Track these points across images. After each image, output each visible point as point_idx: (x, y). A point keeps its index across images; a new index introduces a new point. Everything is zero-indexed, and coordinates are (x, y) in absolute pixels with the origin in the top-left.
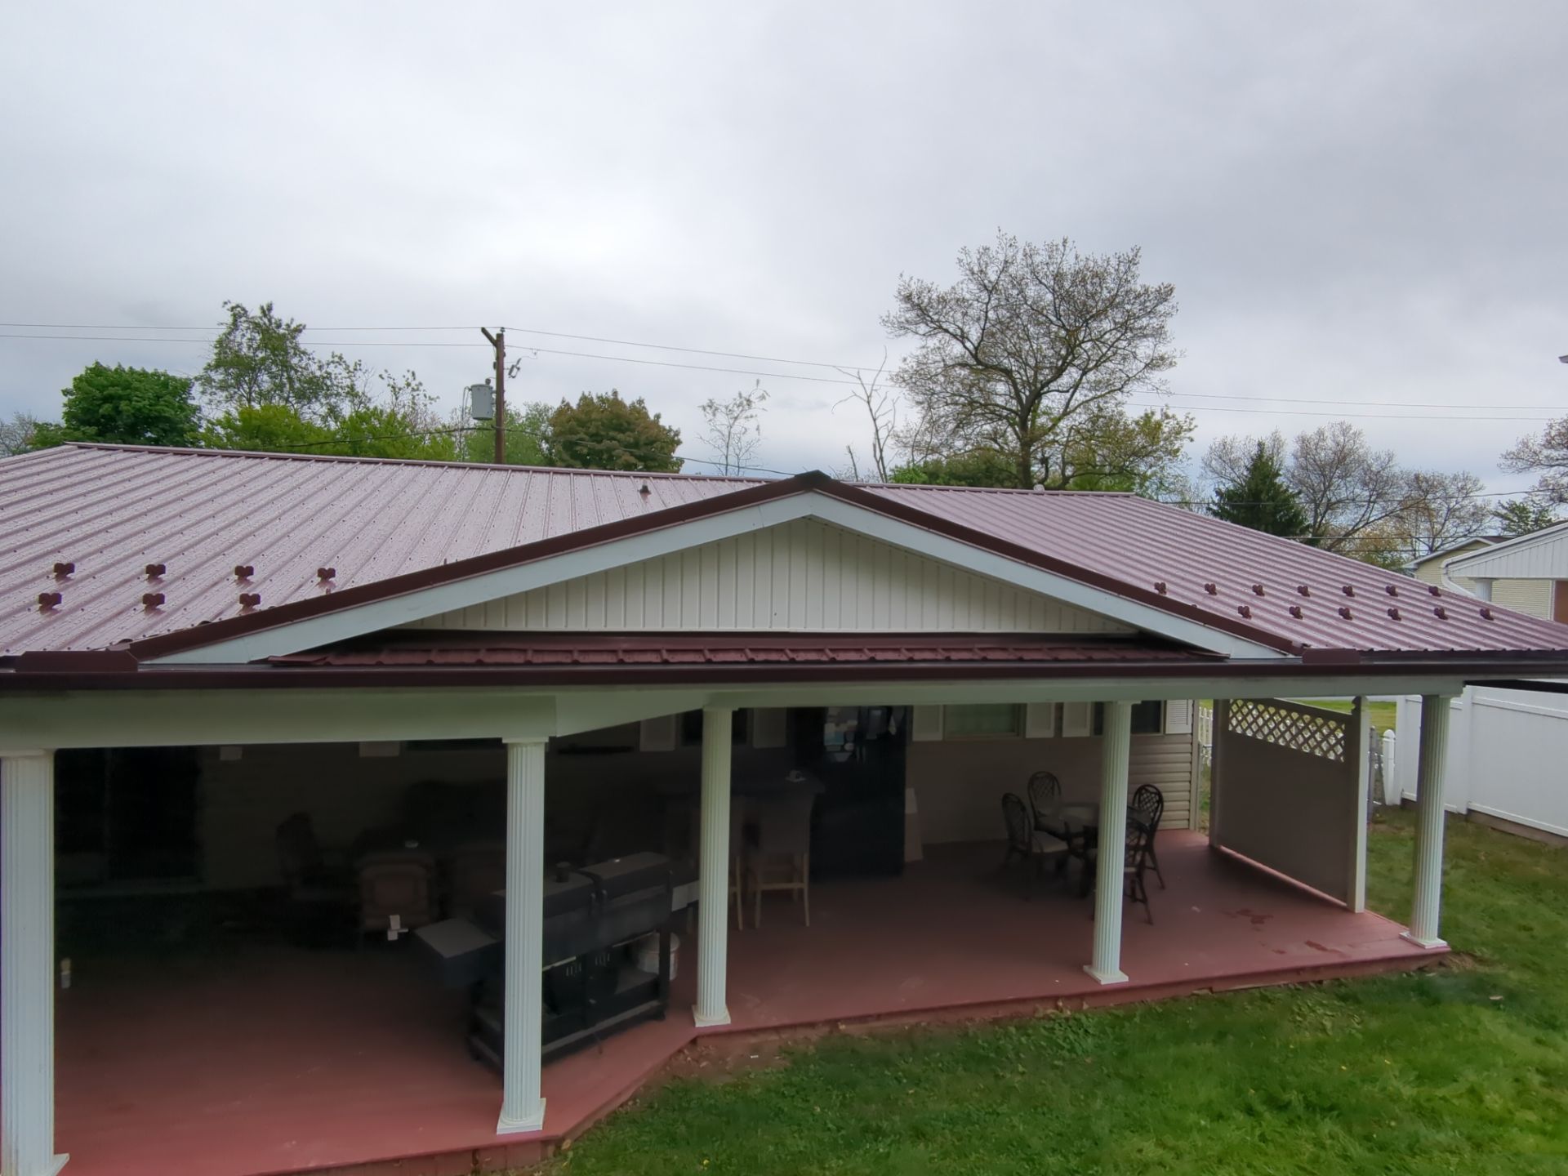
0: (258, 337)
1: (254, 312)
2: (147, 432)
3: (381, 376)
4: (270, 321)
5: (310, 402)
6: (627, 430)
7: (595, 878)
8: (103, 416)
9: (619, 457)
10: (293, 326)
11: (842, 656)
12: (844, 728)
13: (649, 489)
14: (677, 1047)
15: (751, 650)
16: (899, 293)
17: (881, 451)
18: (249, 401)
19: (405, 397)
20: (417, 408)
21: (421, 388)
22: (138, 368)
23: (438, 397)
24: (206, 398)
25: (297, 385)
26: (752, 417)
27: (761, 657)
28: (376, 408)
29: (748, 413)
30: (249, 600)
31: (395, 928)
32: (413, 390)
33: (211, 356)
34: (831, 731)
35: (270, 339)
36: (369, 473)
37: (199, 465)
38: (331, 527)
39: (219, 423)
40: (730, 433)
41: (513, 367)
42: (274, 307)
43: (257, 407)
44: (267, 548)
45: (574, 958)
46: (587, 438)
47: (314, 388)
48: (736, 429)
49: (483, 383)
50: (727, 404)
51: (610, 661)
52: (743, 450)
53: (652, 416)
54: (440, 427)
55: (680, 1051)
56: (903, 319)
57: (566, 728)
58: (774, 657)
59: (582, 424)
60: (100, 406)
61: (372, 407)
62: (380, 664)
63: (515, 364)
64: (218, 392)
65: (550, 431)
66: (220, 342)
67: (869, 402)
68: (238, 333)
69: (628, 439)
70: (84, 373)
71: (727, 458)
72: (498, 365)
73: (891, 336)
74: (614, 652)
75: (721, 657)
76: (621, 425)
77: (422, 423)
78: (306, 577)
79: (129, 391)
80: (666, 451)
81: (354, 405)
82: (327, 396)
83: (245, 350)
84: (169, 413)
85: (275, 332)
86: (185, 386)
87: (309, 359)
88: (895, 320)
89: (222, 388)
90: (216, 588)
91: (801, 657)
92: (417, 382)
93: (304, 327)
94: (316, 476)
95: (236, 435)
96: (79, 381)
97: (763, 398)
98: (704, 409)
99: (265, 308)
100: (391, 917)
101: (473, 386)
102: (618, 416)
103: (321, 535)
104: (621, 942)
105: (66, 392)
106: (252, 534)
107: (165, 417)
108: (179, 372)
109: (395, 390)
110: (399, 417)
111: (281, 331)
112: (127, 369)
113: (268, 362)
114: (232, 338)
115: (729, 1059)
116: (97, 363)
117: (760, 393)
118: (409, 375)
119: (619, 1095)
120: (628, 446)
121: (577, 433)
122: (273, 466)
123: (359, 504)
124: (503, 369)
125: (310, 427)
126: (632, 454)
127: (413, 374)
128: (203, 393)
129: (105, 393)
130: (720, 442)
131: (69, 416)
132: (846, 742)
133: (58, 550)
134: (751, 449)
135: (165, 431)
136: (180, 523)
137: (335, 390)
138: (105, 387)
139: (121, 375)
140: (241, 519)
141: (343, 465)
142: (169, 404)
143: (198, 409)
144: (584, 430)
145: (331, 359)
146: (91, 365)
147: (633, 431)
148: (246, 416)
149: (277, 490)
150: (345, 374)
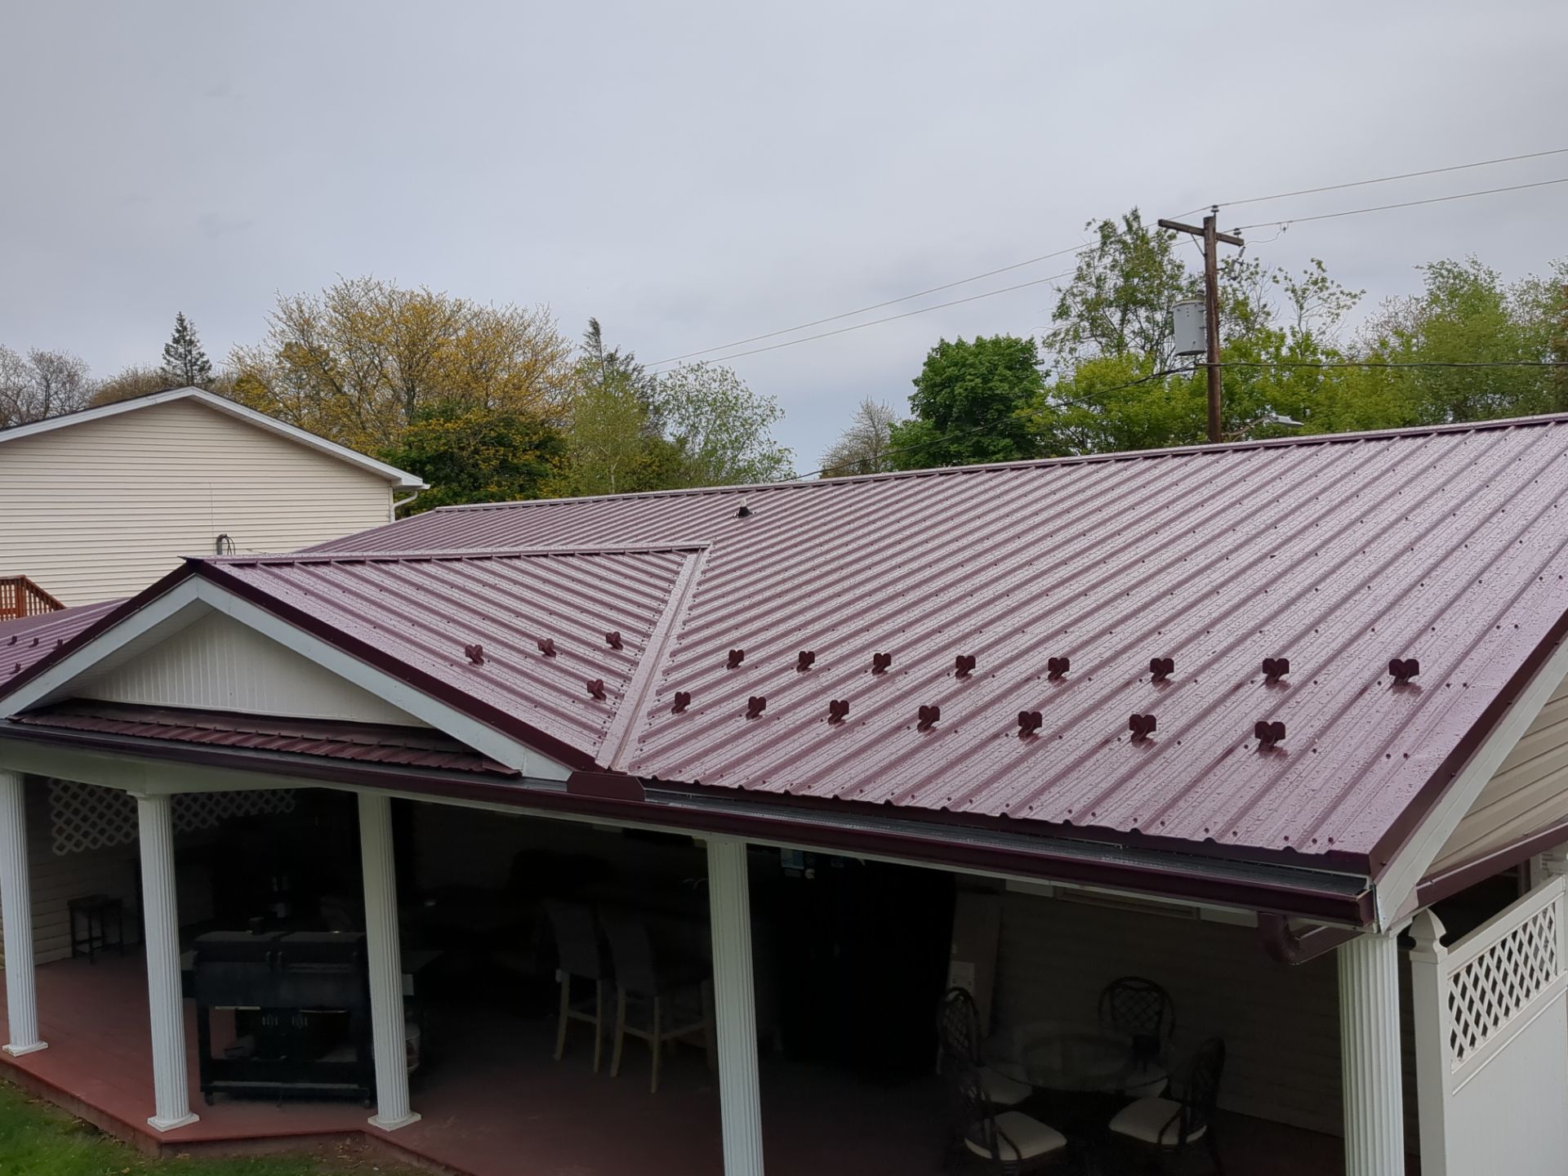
1: (1121, 227)
4: (1137, 234)
42: (1140, 211)
85: (1143, 248)
99: (1131, 216)
127: (1319, 263)
129: (944, 377)
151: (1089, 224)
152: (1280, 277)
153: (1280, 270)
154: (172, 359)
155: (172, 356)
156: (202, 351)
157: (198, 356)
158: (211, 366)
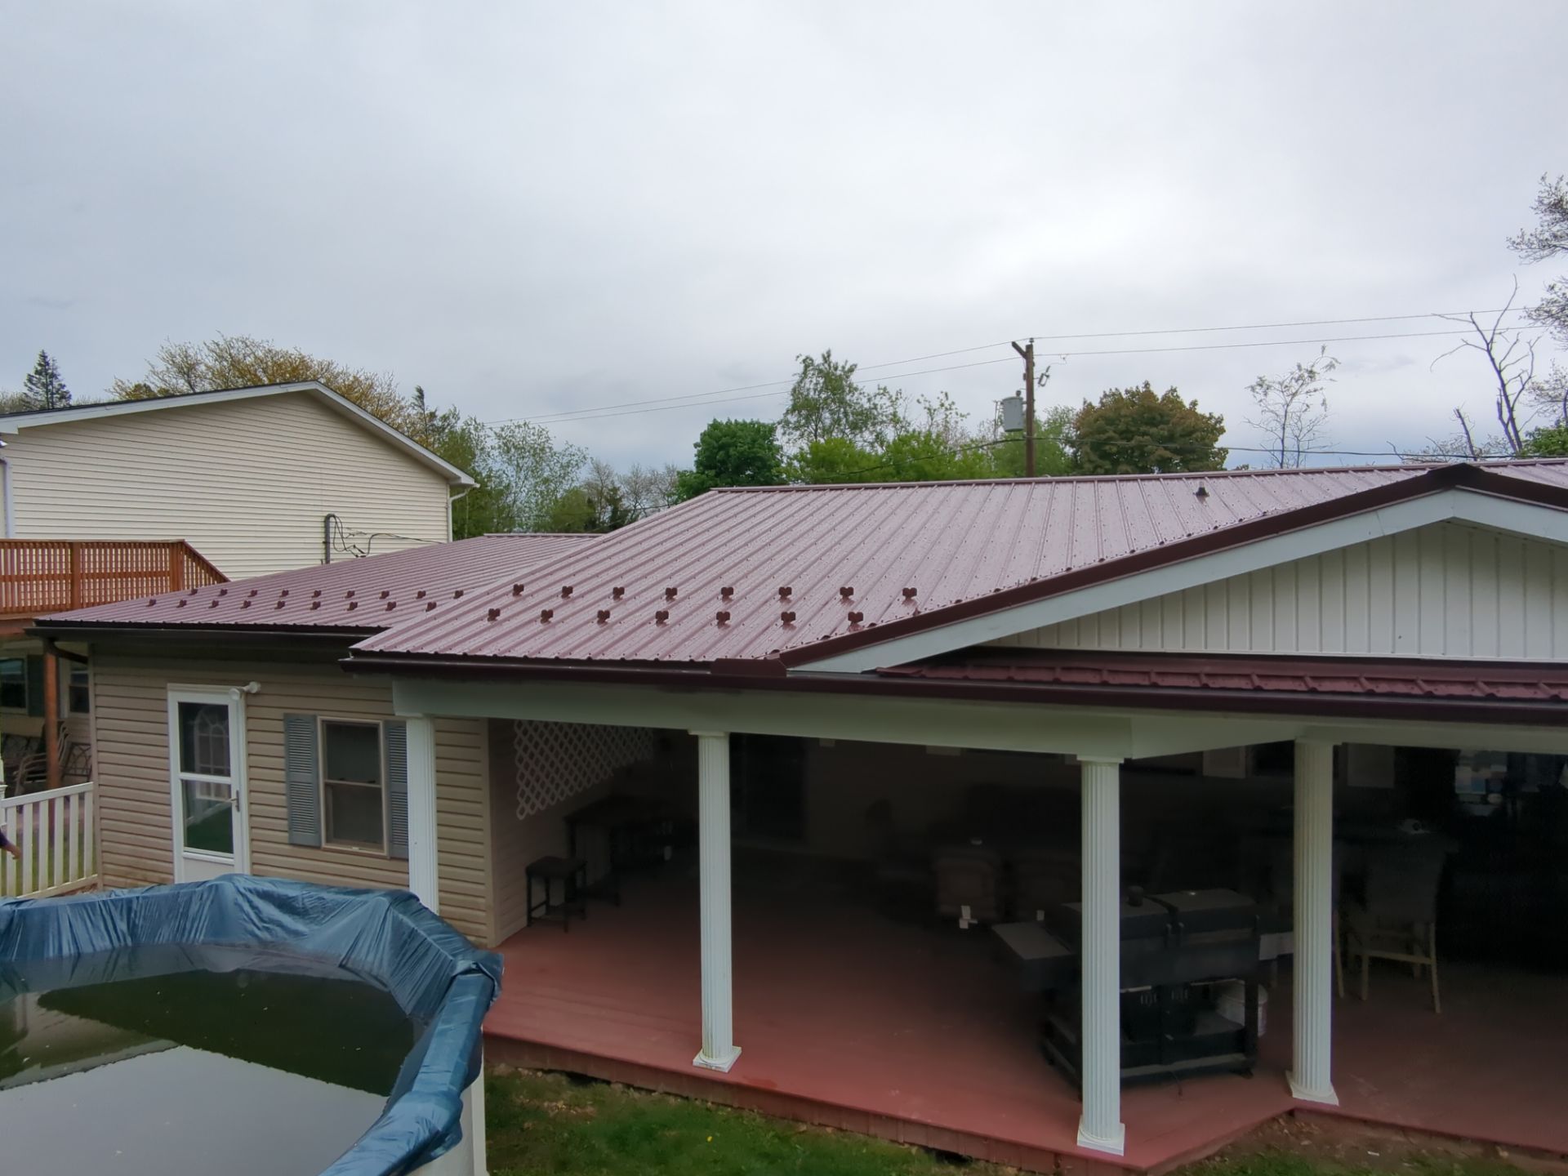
0: (821, 381)
1: (818, 360)
2: (747, 470)
3: (918, 401)
4: (829, 365)
5: (861, 432)
6: (1161, 422)
7: (1172, 909)
8: (719, 461)
9: (1151, 453)
10: (846, 369)
11: (1503, 692)
12: (1486, 773)
13: (1207, 490)
14: (1269, 1114)
15: (1368, 679)
16: (1541, 202)
17: (1511, 410)
18: (816, 436)
19: (939, 418)
20: (948, 425)
21: (953, 407)
22: (740, 420)
23: (968, 414)
24: (786, 438)
25: (851, 418)
26: (1315, 391)
27: (1383, 688)
28: (914, 431)
29: (1311, 386)
30: (855, 618)
31: (966, 919)
32: (947, 409)
33: (789, 404)
34: (1464, 776)
35: (830, 382)
36: (927, 496)
37: (797, 500)
38: (905, 548)
39: (795, 457)
40: (1286, 412)
41: (1042, 375)
42: (832, 353)
43: (822, 441)
44: (859, 570)
45: (1149, 988)
46: (1116, 436)
47: (864, 419)
48: (1296, 405)
49: (1014, 395)
50: (1281, 380)
51: (1192, 685)
52: (1305, 431)
53: (1187, 405)
54: (968, 440)
55: (1274, 1119)
56: (1547, 235)
57: (1141, 751)
58: (1401, 688)
59: (1110, 421)
60: (717, 454)
61: (911, 430)
62: (966, 679)
63: (1044, 372)
64: (794, 432)
65: (1073, 434)
66: (794, 390)
67: (1489, 351)
68: (807, 380)
69: (1161, 432)
70: (706, 429)
71: (1283, 441)
72: (1029, 377)
73: (1527, 260)
74: (1196, 675)
75: (1327, 686)
76: (1154, 418)
77: (952, 438)
78: (893, 595)
79: (735, 439)
80: (1207, 441)
81: (897, 429)
82: (874, 425)
83: (812, 393)
84: (761, 453)
85: (833, 374)
86: (771, 430)
87: (861, 394)
88: (1533, 239)
89: (796, 428)
90: (827, 607)
91: (1441, 690)
92: (950, 402)
93: (856, 366)
94: (885, 502)
95: (808, 467)
96: (703, 435)
97: (1331, 366)
98: (1253, 389)
99: (826, 355)
100: (963, 907)
101: (1005, 400)
102: (1150, 409)
103: (899, 557)
104: (1200, 981)
105: (696, 445)
106: (845, 558)
107: (759, 457)
108: (766, 420)
109: (931, 412)
110: (934, 436)
111: (838, 373)
112: (733, 422)
113: (829, 401)
114: (803, 385)
115: (1339, 1147)
116: (715, 420)
117: (1327, 361)
118: (942, 396)
119: (1205, 1146)
120: (1162, 440)
121: (1105, 432)
122: (851, 496)
123: (923, 526)
124: (1033, 379)
125: (862, 454)
126: (1166, 448)
127: (946, 394)
128: (784, 434)
129: (720, 442)
130: (1274, 424)
131: (699, 463)
132: (1489, 791)
133: (720, 576)
134: (1315, 428)
135: (758, 468)
136: (793, 551)
137: (880, 418)
138: (720, 438)
139: (729, 427)
140: (835, 545)
141: (905, 490)
142: (761, 447)
143: (781, 447)
144: (1112, 428)
145: (877, 392)
146: (711, 423)
147: (1167, 423)
148: (814, 449)
149: (857, 518)
150: (888, 403)
151: (798, 357)
152: (922, 400)
153: (922, 396)
154: (33, 387)
155: (33, 384)
156: (63, 383)
157: (59, 387)
158: (70, 396)
